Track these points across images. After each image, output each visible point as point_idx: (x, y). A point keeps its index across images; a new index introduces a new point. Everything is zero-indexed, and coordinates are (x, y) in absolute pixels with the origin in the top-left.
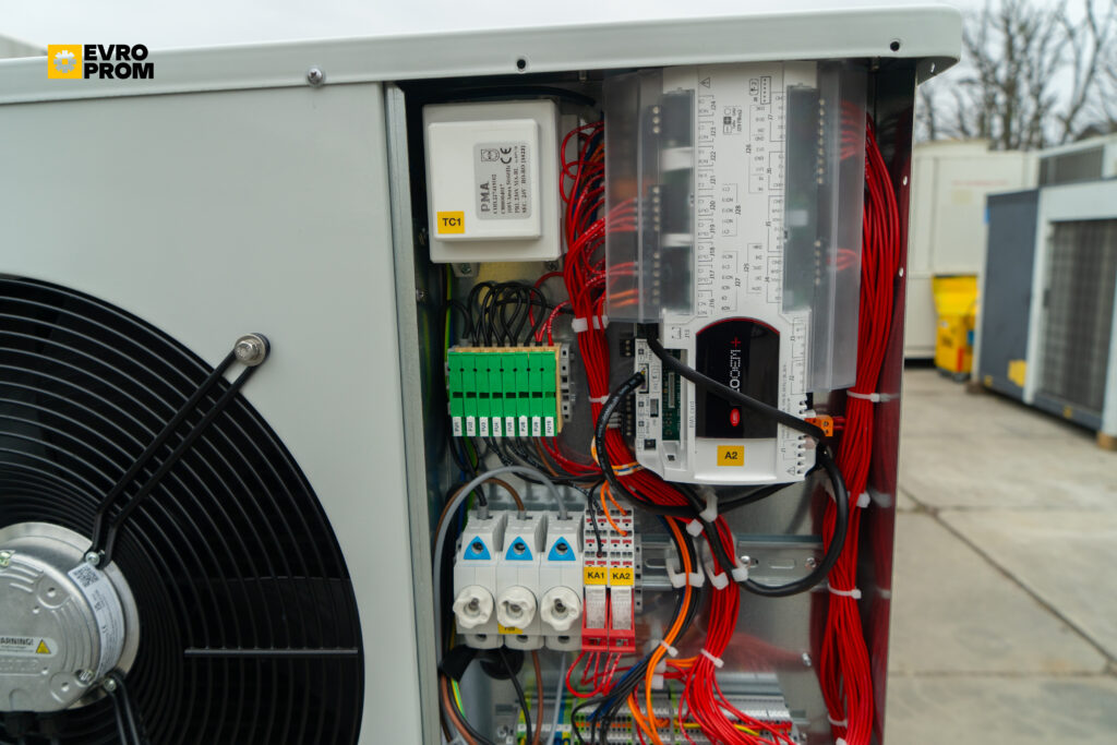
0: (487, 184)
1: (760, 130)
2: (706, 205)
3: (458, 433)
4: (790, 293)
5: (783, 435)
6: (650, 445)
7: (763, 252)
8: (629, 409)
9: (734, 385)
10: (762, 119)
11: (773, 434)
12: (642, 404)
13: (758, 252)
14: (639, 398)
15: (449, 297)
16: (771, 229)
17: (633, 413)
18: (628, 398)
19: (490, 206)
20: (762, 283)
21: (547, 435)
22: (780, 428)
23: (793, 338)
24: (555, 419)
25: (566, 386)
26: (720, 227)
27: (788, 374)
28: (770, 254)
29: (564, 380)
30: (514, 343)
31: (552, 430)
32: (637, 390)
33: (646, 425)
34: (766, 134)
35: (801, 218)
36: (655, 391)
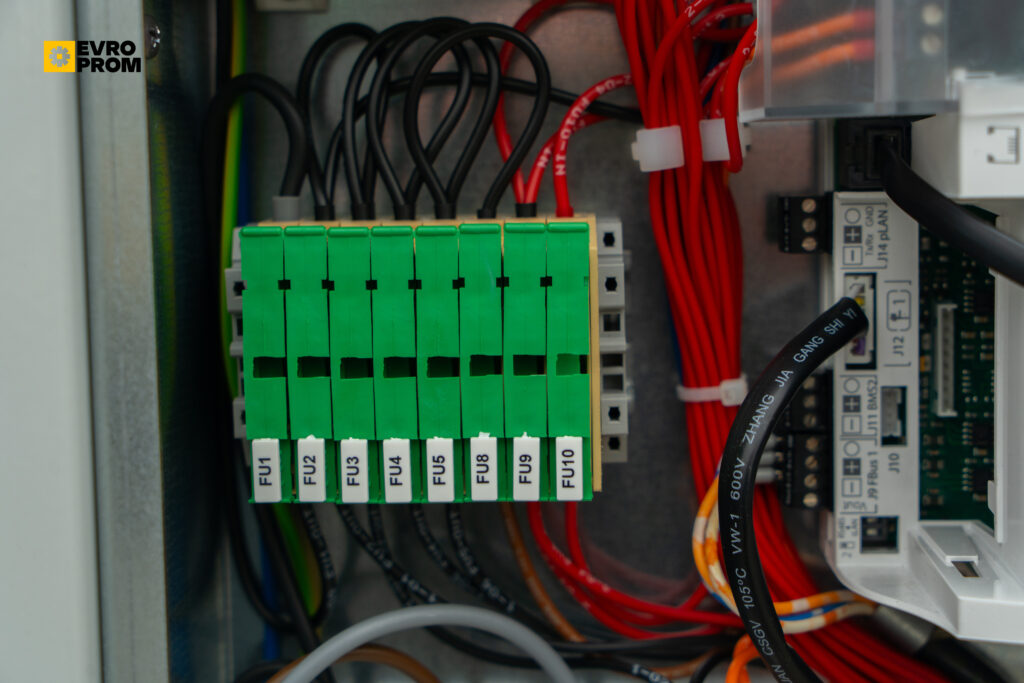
3: (268, 492)
6: (881, 535)
8: (811, 421)
12: (853, 404)
14: (844, 385)
15: (237, 69)
17: (825, 432)
18: (809, 383)
21: (563, 495)
24: (587, 443)
25: (618, 342)
29: (610, 324)
30: (446, 208)
31: (578, 480)
32: (839, 360)
33: (866, 469)
36: (898, 359)
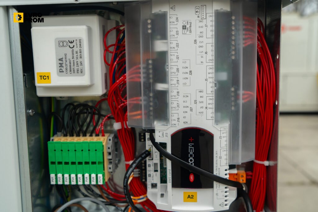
0: (62, 59)
1: (201, 33)
2: (174, 70)
3: (53, 182)
4: (219, 114)
5: (217, 187)
6: (154, 186)
7: (204, 94)
8: (143, 168)
9: (191, 161)
10: (202, 27)
11: (211, 186)
12: (149, 166)
13: (201, 94)
14: (148, 163)
15: (53, 111)
16: (208, 82)
17: (145, 169)
18: (143, 162)
19: (64, 69)
20: (204, 110)
21: (99, 183)
22: (215, 183)
23: (220, 137)
24: (103, 175)
25: (110, 157)
26: (182, 81)
27: (219, 155)
28: (208, 95)
29: (110, 154)
30: (85, 135)
31: (102, 181)
32: (147, 158)
33: (152, 176)
34: (204, 34)
35: (224, 76)
36: (156, 159)
